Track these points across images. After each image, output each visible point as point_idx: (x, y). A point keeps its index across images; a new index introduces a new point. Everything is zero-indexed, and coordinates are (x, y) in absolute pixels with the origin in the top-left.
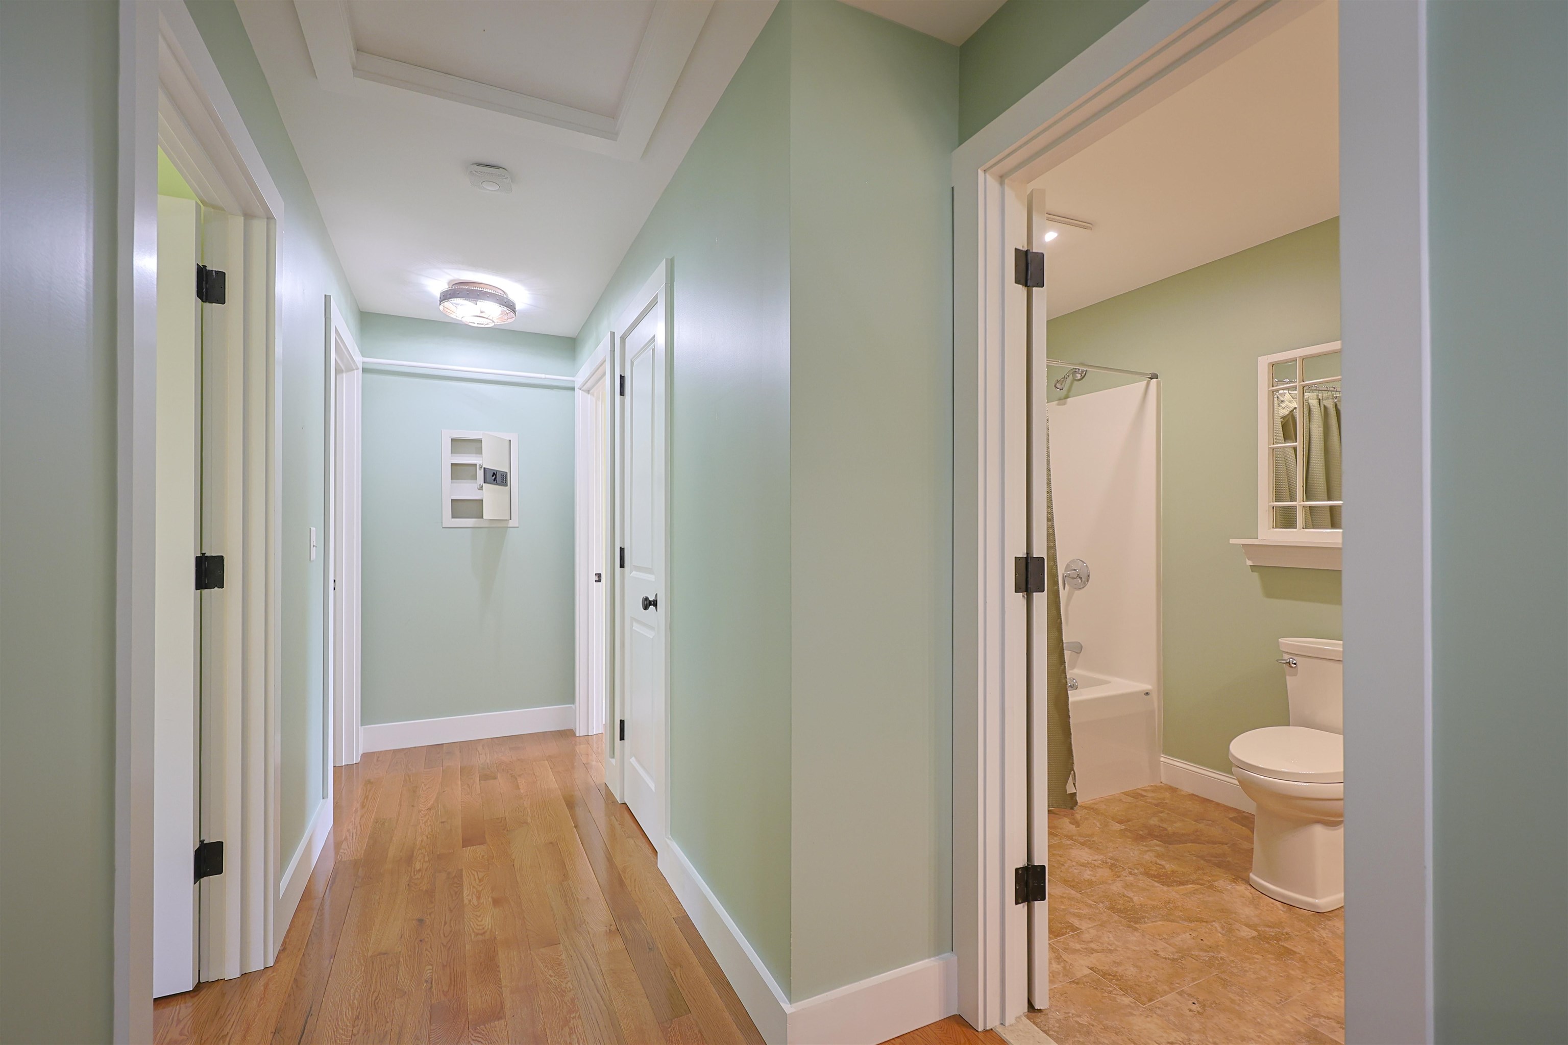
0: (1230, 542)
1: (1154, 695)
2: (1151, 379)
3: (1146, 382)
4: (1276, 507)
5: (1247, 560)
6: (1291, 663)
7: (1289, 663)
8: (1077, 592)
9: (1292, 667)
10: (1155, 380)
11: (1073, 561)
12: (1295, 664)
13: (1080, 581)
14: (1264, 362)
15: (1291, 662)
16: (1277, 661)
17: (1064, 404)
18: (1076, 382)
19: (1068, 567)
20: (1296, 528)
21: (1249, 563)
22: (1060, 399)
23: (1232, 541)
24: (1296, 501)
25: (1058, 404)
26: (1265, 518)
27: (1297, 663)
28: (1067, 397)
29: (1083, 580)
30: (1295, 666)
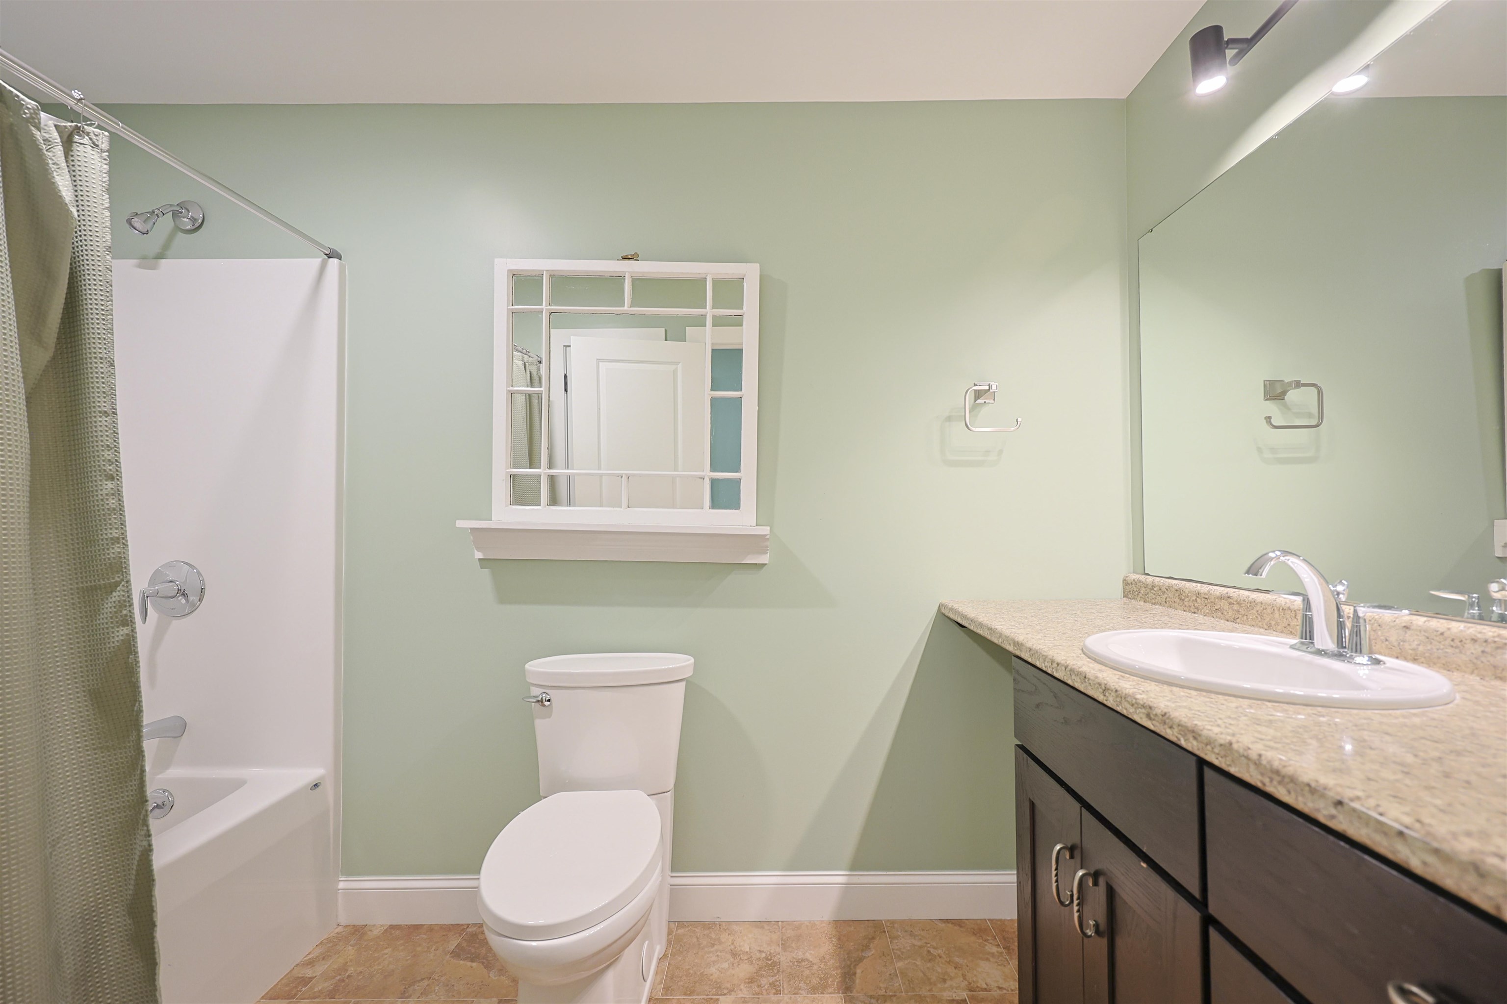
0: (457, 526)
1: (329, 788)
2: (329, 257)
3: (320, 260)
4: (513, 475)
5: (475, 551)
6: (544, 701)
7: (542, 701)
8: (175, 623)
9: (544, 706)
10: (336, 261)
11: (170, 565)
12: (549, 701)
13: (184, 601)
14: (503, 267)
15: (544, 698)
16: (523, 699)
17: (153, 268)
18: (180, 234)
19: (156, 577)
20: (539, 505)
21: (479, 555)
22: (144, 258)
23: (460, 524)
24: (540, 468)
25: (140, 266)
26: (501, 489)
27: (552, 700)
28: (160, 256)
29: (191, 599)
30: (549, 703)
